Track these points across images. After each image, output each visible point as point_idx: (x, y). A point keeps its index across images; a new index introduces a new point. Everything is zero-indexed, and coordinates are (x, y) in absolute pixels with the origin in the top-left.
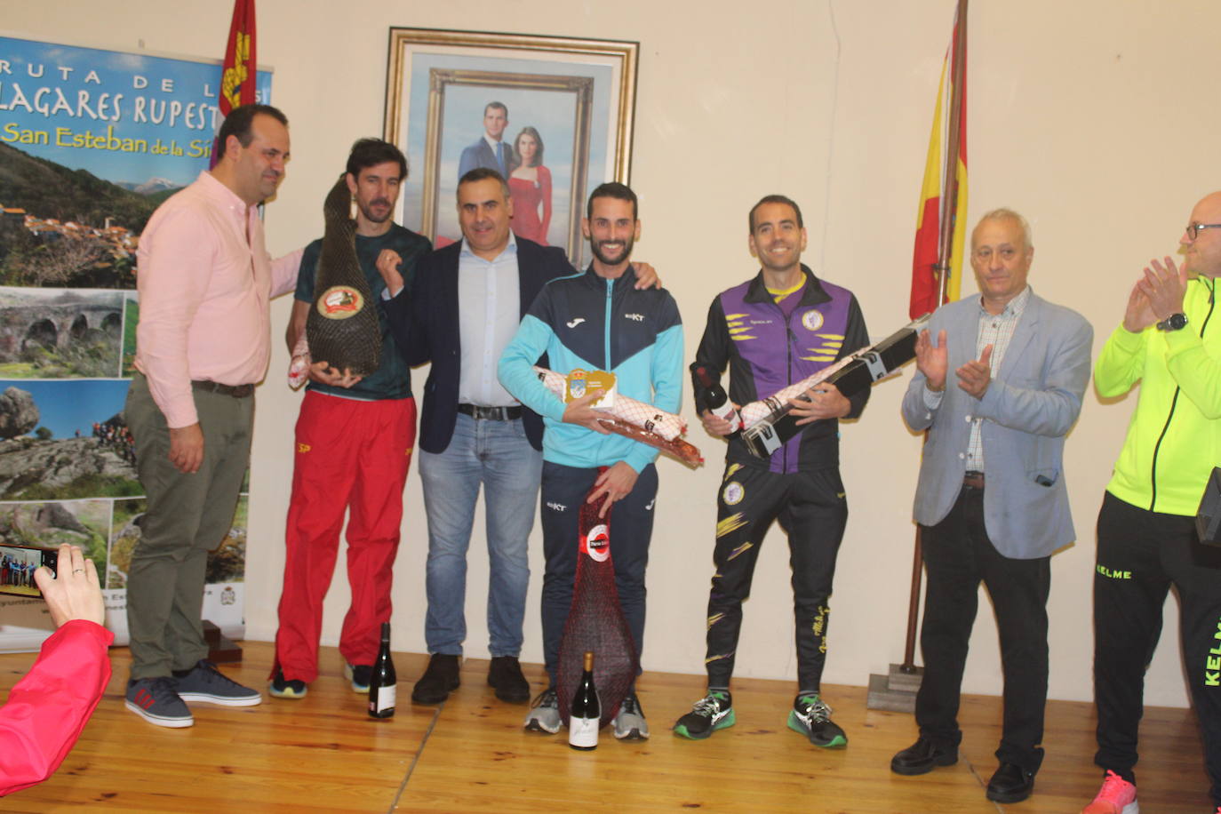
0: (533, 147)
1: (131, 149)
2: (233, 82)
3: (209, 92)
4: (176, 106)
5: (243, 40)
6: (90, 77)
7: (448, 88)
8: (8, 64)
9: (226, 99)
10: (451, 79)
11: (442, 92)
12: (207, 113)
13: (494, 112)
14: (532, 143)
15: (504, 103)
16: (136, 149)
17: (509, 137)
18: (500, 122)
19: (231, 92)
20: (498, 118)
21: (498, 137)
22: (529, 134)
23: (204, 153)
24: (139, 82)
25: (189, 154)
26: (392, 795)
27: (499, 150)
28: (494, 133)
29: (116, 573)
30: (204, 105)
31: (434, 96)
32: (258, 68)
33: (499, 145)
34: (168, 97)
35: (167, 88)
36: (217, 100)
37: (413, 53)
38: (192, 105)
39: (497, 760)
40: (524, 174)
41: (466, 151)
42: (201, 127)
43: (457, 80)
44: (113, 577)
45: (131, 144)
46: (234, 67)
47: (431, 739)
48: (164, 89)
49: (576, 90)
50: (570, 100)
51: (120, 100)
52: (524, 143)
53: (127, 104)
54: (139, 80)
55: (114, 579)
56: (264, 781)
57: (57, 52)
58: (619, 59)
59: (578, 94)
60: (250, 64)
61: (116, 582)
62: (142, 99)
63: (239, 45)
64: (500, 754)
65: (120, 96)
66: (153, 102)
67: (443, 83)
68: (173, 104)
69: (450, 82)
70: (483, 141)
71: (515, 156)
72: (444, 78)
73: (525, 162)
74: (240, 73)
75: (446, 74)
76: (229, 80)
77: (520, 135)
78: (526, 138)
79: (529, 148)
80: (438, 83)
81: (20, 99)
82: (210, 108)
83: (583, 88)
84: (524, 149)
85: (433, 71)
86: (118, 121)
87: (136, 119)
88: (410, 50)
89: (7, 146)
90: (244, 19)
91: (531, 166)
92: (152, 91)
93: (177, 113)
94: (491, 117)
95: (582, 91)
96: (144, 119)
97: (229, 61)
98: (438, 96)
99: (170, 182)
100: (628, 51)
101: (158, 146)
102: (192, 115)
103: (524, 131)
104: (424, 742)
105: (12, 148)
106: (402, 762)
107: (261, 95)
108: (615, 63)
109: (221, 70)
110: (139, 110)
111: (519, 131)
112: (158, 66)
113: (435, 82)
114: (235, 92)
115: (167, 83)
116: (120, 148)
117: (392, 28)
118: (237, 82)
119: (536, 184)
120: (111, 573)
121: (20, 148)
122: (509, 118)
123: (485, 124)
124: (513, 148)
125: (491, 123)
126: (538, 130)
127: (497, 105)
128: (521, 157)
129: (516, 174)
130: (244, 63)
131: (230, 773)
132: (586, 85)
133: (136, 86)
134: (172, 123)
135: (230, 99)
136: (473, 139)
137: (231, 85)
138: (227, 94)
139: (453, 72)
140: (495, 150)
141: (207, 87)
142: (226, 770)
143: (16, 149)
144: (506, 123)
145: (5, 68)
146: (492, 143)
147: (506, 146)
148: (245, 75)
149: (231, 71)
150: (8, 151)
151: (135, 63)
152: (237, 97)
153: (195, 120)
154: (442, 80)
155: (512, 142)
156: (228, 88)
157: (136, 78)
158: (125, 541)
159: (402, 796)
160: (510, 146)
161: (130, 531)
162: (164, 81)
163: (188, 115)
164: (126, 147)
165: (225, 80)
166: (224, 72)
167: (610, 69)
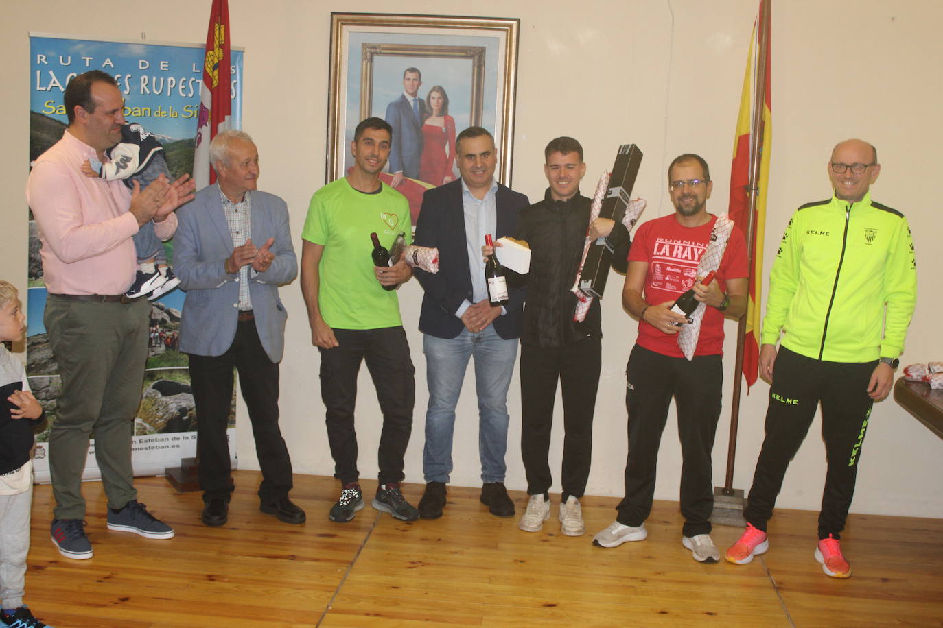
0: (440, 101)
1: (139, 115)
2: (213, 61)
3: (196, 69)
4: (172, 81)
5: (219, 29)
6: (106, 63)
7: (376, 58)
8: (44, 58)
9: (208, 74)
10: (378, 51)
11: (371, 61)
12: (195, 85)
13: (411, 75)
14: (439, 98)
15: (418, 68)
16: (143, 115)
17: (422, 94)
18: (416, 83)
19: (211, 69)
20: (414, 79)
21: (414, 94)
22: (437, 91)
23: (194, 115)
24: (143, 64)
25: (183, 116)
26: (328, 598)
27: (415, 105)
28: (411, 91)
29: (141, 424)
30: (193, 79)
31: (366, 65)
32: (231, 49)
33: (415, 100)
34: (165, 74)
35: (164, 67)
36: (202, 74)
37: (350, 32)
38: (184, 79)
39: (409, 568)
40: (435, 121)
41: (391, 105)
42: (190, 95)
43: (382, 51)
44: (139, 427)
45: (139, 111)
46: (213, 50)
47: (363, 551)
48: (162, 69)
49: (472, 57)
50: (468, 64)
51: (128, 78)
52: (434, 98)
53: (135, 81)
54: (142, 63)
55: (140, 428)
56: (237, 587)
57: (80, 46)
58: (505, 32)
59: (474, 61)
60: (226, 47)
61: (141, 430)
62: (146, 77)
63: (217, 33)
64: (413, 563)
65: (129, 76)
66: (154, 79)
67: (372, 54)
68: (169, 79)
69: (377, 54)
70: (403, 97)
71: (427, 108)
72: (373, 51)
73: (435, 113)
74: (218, 54)
75: (375, 48)
76: (210, 60)
77: (431, 92)
78: (435, 95)
79: (438, 103)
80: (368, 54)
81: (54, 82)
82: (197, 81)
83: (478, 55)
84: (434, 103)
85: (364, 45)
86: (128, 95)
87: (142, 92)
88: (347, 31)
89: (47, 117)
90: (220, 13)
91: (439, 116)
92: (153, 71)
93: (172, 86)
94: (409, 79)
95: (476, 58)
96: (148, 92)
97: (210, 45)
98: (369, 64)
99: (170, 138)
100: (511, 26)
101: (159, 111)
102: (184, 87)
103: (434, 89)
104: (358, 553)
105: (51, 119)
106: (339, 570)
107: (235, 68)
108: (502, 35)
109: (204, 51)
110: (143, 85)
111: (431, 89)
112: (157, 52)
113: (366, 53)
114: (214, 69)
115: (164, 64)
116: (131, 114)
117: (333, 14)
118: (216, 61)
119: (444, 128)
120: (137, 424)
121: (56, 119)
122: (422, 79)
123: (404, 83)
124: (426, 103)
125: (408, 83)
126: (444, 88)
127: (413, 70)
128: (432, 109)
129: (428, 122)
130: (220, 46)
131: (213, 580)
132: (480, 53)
133: (141, 68)
134: (169, 94)
135: (211, 74)
136: (395, 96)
137: (211, 63)
138: (208, 70)
139: (380, 45)
140: (412, 104)
141: (194, 65)
142: (211, 578)
143: (54, 120)
144: (420, 83)
145: (43, 60)
146: (410, 99)
147: (421, 101)
148: (221, 55)
149: (211, 52)
150: (48, 121)
151: (138, 50)
152: (216, 72)
153: (185, 90)
154: (371, 52)
155: (425, 98)
156: (209, 66)
157: (141, 62)
158: (147, 401)
159: (335, 599)
160: (423, 101)
161: (151, 394)
162: (162, 63)
163: (181, 87)
164: (135, 113)
165: (207, 59)
166: (206, 53)
167: (498, 39)
